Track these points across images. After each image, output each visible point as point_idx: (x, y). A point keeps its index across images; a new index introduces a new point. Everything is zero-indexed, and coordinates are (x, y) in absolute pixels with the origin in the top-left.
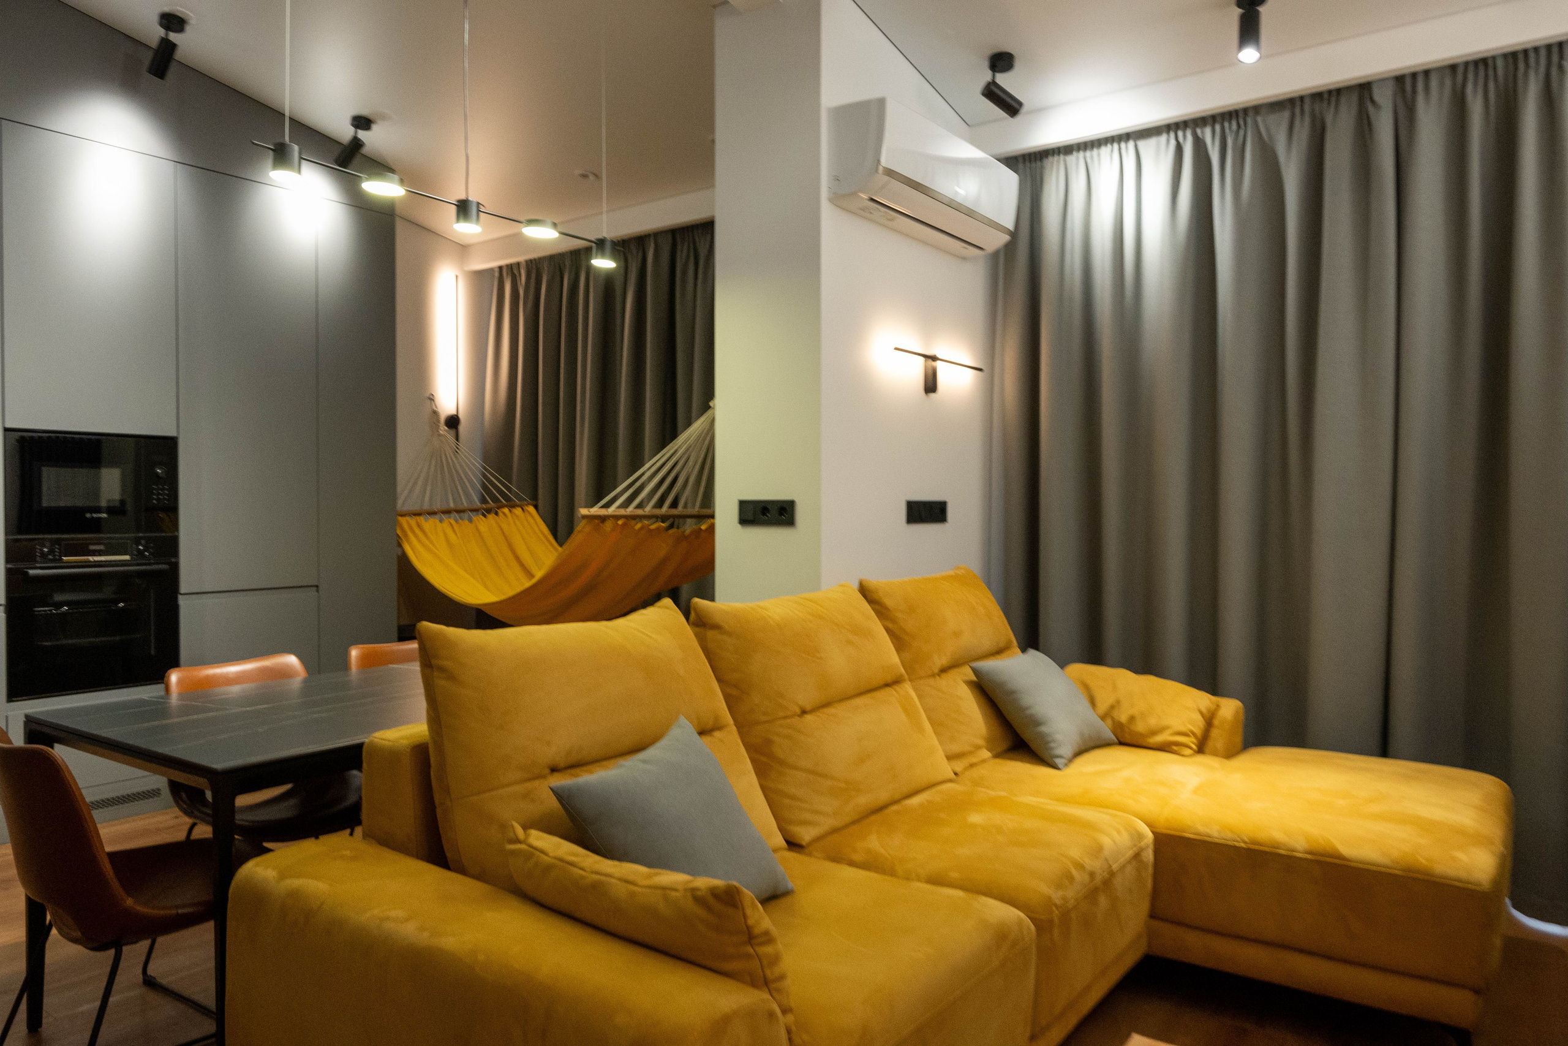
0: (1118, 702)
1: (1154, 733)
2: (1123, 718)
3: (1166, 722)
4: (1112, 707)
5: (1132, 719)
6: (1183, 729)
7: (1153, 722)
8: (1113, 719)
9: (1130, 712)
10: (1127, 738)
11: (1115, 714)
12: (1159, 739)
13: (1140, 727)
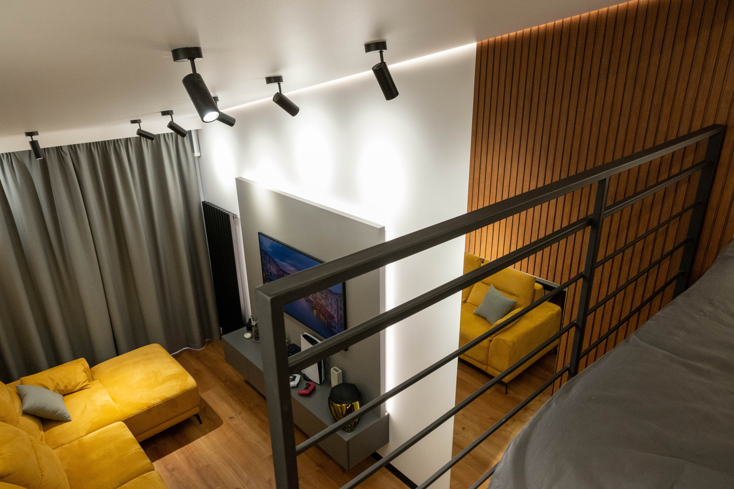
0: (58, 384)
1: (76, 387)
2: (62, 388)
3: (78, 382)
4: (56, 386)
5: (66, 386)
6: (84, 380)
7: (73, 384)
8: (58, 390)
9: (64, 385)
10: (66, 393)
11: (58, 388)
12: (78, 388)
13: (70, 388)
